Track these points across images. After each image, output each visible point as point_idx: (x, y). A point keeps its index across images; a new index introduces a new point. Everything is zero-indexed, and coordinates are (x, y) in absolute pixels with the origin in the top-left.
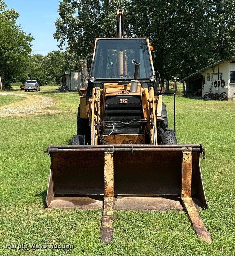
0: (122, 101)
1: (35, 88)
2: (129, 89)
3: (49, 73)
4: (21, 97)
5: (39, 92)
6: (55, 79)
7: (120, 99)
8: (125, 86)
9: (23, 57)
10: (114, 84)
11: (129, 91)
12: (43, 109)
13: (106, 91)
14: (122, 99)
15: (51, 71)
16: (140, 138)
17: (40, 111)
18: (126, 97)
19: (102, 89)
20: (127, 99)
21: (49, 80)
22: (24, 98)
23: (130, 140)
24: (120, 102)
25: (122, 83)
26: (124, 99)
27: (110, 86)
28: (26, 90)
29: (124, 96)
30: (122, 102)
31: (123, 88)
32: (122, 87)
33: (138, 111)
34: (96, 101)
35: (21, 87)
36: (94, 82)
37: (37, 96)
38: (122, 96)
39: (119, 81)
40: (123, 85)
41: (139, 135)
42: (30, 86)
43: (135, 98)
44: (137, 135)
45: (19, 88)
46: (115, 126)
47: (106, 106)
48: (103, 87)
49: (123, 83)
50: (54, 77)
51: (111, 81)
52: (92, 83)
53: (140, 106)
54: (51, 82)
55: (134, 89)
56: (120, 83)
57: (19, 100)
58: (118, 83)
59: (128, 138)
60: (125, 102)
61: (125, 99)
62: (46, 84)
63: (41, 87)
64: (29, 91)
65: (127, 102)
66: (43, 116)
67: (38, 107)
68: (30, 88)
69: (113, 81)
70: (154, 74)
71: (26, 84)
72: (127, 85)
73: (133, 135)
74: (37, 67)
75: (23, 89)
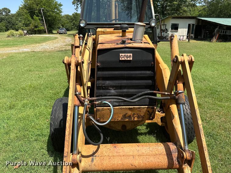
0: (124, 57)
1: (64, 32)
2: (131, 37)
3: (73, 24)
4: (55, 37)
5: (67, 34)
6: (76, 27)
7: (121, 54)
8: (124, 32)
9: (58, 16)
10: (108, 30)
11: (131, 39)
12: (64, 45)
13: (99, 39)
14: (123, 54)
15: (74, 24)
16: (148, 111)
17: (62, 47)
18: (129, 51)
19: (95, 36)
20: (131, 55)
21: (73, 28)
22: (56, 38)
23: (134, 114)
24: (121, 59)
25: (119, 28)
26: (127, 54)
27: (103, 32)
28: (60, 33)
29: (127, 50)
30: (123, 59)
31: (121, 35)
32: (119, 33)
33: (148, 72)
34: (78, 61)
35: (57, 32)
36: (85, 26)
37: (64, 37)
38: (123, 50)
39: (115, 26)
40: (121, 31)
41: (147, 108)
42: (62, 31)
43: (145, 52)
44: (144, 108)
45: (56, 32)
46: (113, 106)
47: (98, 66)
48: (95, 33)
49: (121, 28)
50: (75, 27)
51: (105, 26)
52: (83, 28)
53: (152, 64)
54: (74, 29)
55: (139, 37)
56: (116, 29)
57: (53, 39)
58: (113, 29)
59: (131, 111)
60: (129, 59)
61: (129, 55)
62: (71, 30)
63: (68, 32)
64: (61, 34)
65: (131, 59)
66: (62, 51)
67: (61, 44)
68: (62, 32)
69: (107, 26)
70: (154, 18)
71: (60, 30)
72: (127, 30)
73: (139, 108)
74: (67, 22)
75: (58, 33)
